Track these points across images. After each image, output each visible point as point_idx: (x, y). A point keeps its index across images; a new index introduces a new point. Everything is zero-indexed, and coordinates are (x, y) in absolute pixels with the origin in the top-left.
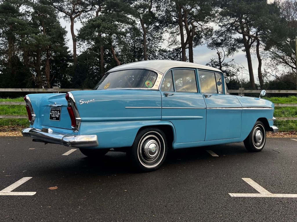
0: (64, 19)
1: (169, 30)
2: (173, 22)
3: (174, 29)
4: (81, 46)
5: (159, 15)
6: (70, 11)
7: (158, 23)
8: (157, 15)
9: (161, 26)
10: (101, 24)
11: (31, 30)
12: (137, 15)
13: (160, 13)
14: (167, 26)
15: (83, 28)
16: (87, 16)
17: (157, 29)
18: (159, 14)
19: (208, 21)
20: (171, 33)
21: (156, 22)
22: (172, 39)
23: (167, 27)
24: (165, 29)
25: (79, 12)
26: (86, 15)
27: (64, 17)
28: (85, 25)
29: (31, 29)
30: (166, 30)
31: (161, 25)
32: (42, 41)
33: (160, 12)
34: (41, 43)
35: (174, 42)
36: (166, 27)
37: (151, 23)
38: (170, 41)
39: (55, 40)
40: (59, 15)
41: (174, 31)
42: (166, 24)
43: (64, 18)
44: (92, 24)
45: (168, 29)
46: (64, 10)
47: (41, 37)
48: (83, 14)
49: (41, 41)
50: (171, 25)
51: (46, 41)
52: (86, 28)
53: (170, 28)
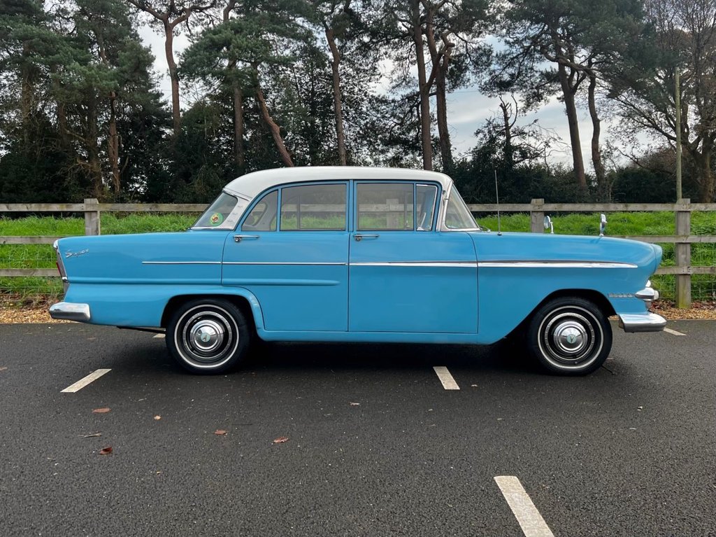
0: (152, 27)
1: (394, 53)
2: (401, 34)
3: (403, 51)
4: (190, 89)
5: (370, 17)
6: (164, 9)
7: (368, 36)
8: (363, 19)
9: (373, 43)
10: (231, 39)
11: (69, 53)
12: (316, 19)
13: (371, 13)
14: (388, 43)
15: (191, 48)
16: (203, 20)
17: (364, 49)
18: (369, 15)
19: (480, 33)
20: (397, 59)
21: (361, 33)
22: (400, 73)
23: (387, 46)
24: (384, 51)
25: (184, 10)
26: (203, 17)
27: (152, 22)
28: (196, 42)
29: (71, 52)
30: (386, 53)
31: (374, 40)
32: (96, 80)
33: (371, 10)
34: (93, 83)
35: (404, 79)
36: (385, 44)
37: (350, 37)
38: (395, 77)
39: (126, 76)
40: (138, 18)
41: (405, 55)
42: (387, 40)
43: (150, 24)
44: (212, 40)
45: (390, 50)
46: (151, 5)
47: (93, 71)
48: (195, 16)
49: (93, 79)
50: (397, 40)
51: (106, 80)
52: (197, 48)
53: (396, 47)
